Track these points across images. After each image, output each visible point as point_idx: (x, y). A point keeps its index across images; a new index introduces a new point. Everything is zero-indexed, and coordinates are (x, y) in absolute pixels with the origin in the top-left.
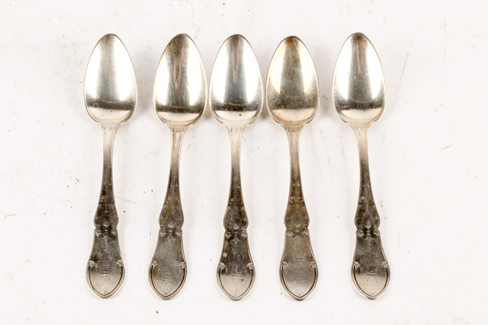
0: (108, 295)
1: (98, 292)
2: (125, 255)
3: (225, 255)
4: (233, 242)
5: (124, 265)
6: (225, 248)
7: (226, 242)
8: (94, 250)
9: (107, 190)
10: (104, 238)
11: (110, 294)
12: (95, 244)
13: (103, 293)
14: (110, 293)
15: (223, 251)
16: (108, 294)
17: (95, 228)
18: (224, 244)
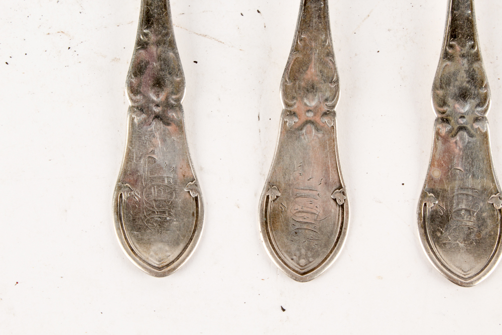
0: (169, 268)
1: (144, 261)
2: (201, 169)
3: (437, 174)
4: (456, 143)
5: (203, 196)
6: (437, 157)
7: (440, 143)
8: (129, 157)
9: (155, 11)
10: (153, 127)
11: (172, 266)
12: (131, 142)
13: (156, 263)
14: (173, 262)
15: (432, 165)
16: (168, 265)
17: (130, 103)
18: (435, 147)
